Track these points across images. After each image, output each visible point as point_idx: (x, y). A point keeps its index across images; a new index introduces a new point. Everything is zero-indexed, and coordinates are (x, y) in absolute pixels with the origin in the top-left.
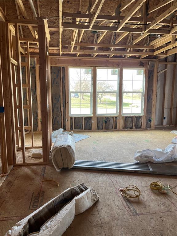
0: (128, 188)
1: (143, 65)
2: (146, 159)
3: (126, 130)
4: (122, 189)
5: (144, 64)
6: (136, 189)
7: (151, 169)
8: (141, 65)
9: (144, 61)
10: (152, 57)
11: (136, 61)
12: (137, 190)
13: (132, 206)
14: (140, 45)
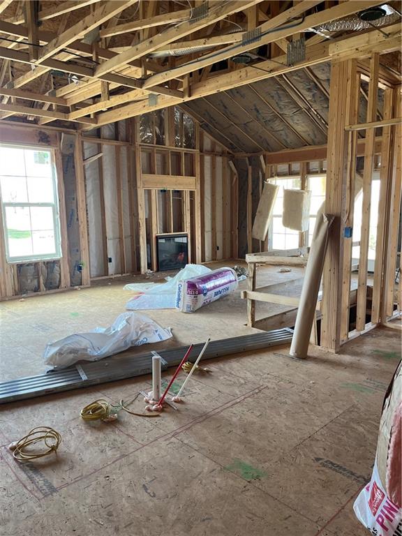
0: (30, 438)
1: (48, 141)
2: (71, 356)
3: (23, 297)
4: (15, 444)
5: (49, 139)
6: (49, 432)
7: (84, 377)
8: (44, 139)
9: (49, 131)
10: (66, 124)
11: (30, 129)
12: (52, 435)
13: (41, 475)
14: (36, 93)
